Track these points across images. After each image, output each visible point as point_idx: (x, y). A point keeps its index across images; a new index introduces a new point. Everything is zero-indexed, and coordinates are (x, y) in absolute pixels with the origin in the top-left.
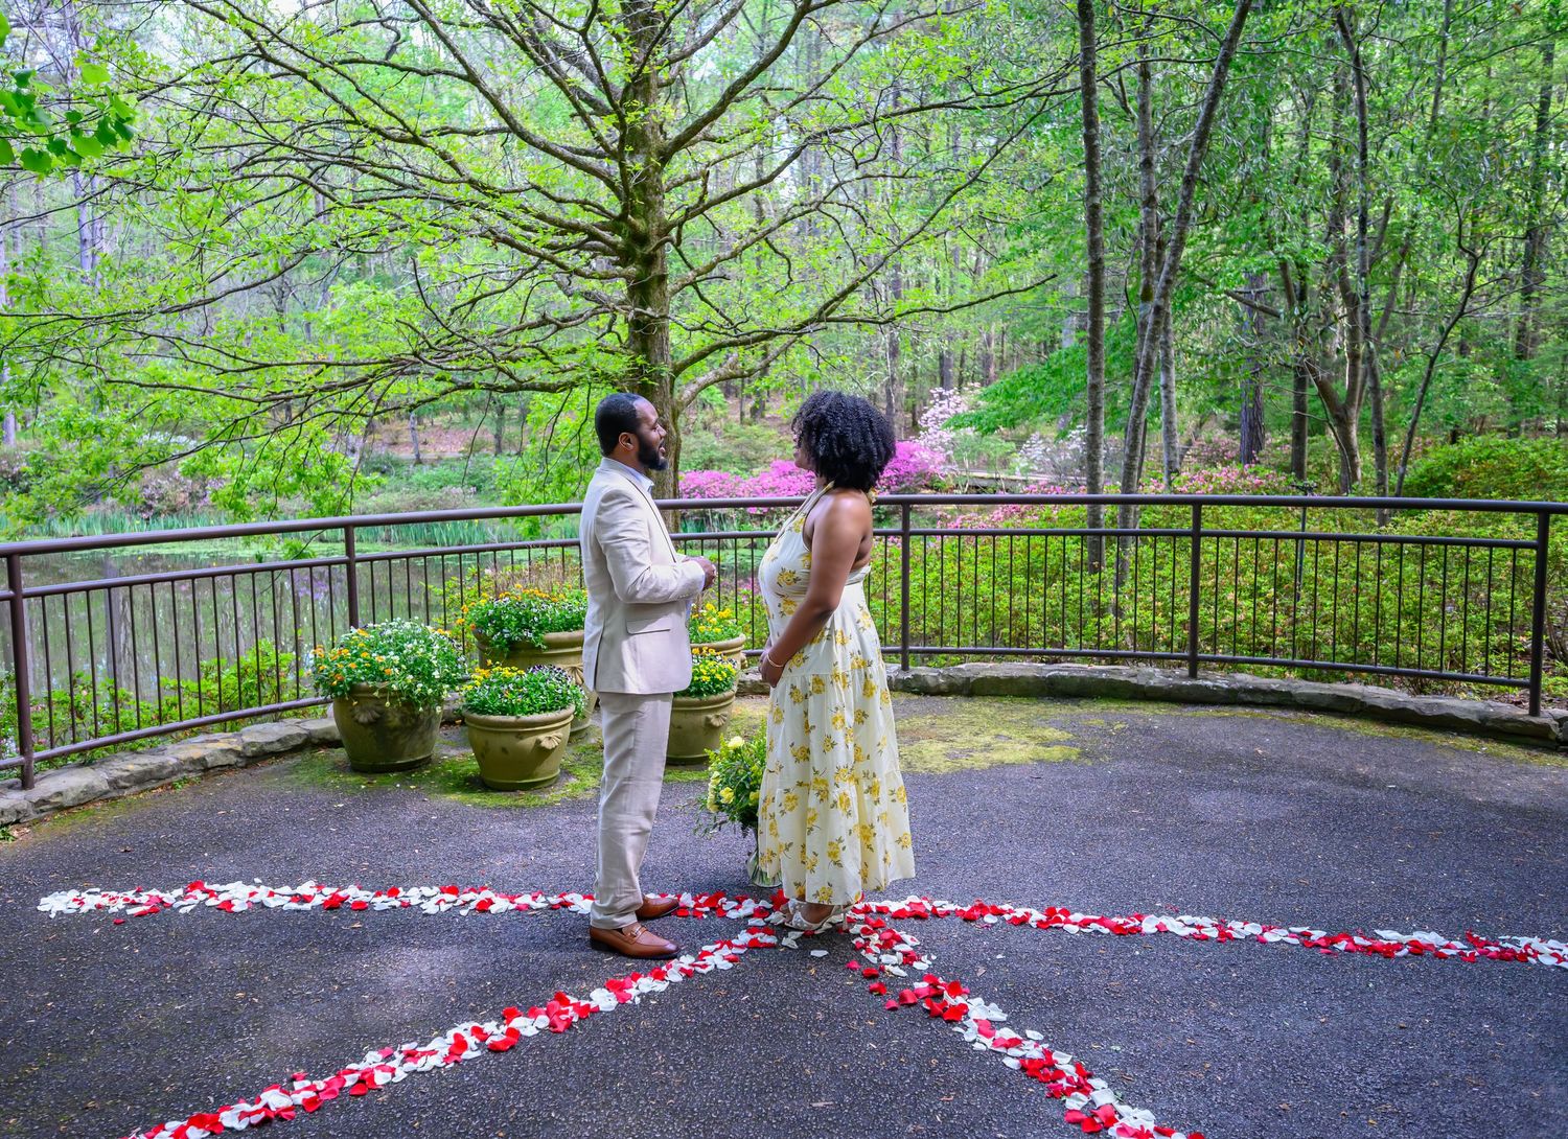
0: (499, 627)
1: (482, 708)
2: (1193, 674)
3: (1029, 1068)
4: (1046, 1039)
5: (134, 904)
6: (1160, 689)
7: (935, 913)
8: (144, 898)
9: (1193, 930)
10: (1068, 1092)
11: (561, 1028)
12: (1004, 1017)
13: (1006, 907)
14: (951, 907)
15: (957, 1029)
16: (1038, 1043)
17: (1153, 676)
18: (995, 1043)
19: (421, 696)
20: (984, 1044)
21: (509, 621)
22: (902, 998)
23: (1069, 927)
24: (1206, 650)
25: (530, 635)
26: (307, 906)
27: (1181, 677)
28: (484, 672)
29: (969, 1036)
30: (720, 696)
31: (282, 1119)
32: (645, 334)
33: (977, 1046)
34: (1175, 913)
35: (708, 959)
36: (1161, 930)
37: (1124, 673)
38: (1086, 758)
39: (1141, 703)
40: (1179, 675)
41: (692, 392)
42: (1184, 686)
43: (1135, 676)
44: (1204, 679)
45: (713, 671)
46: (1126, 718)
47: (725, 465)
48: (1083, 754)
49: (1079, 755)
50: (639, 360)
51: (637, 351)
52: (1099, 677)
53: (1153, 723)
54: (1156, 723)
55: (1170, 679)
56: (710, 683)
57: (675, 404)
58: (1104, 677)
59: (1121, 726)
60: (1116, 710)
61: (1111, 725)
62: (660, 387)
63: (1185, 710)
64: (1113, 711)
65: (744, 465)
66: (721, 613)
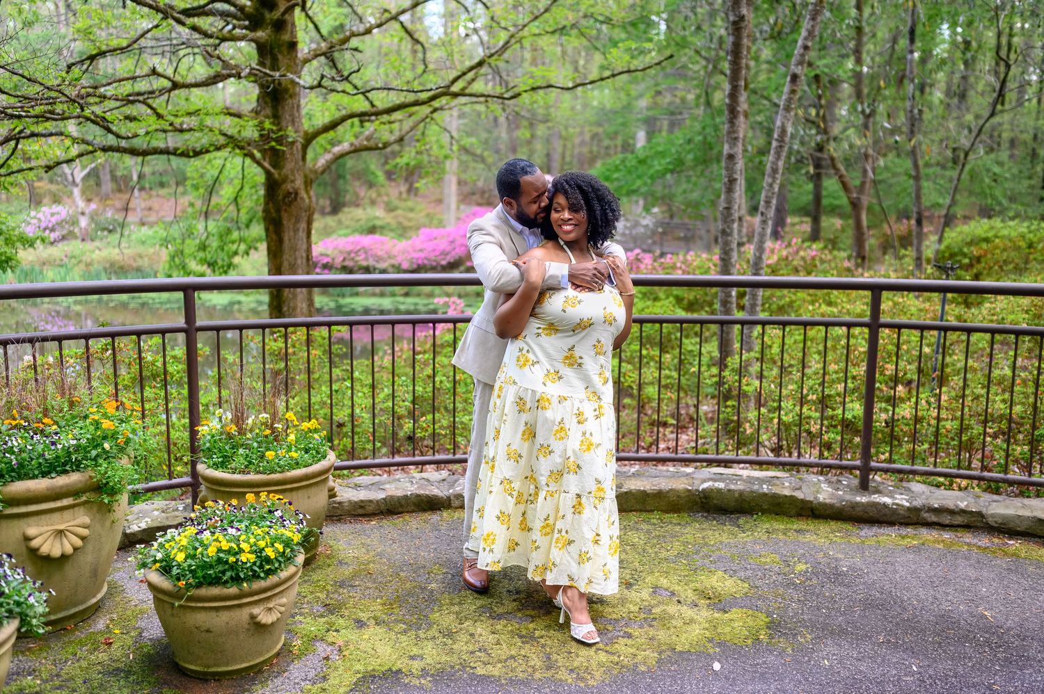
2: (864, 486)
27: (850, 492)
30: (273, 579)
32: (275, 101)
37: (787, 484)
38: (779, 636)
39: (810, 522)
40: (848, 486)
41: (327, 162)
42: (857, 503)
43: (800, 488)
44: (878, 491)
45: (262, 544)
46: (802, 551)
47: (385, 232)
48: (773, 626)
49: (768, 628)
50: (267, 125)
51: (267, 117)
52: (761, 491)
53: (837, 560)
54: (841, 560)
55: (841, 493)
56: (254, 563)
57: (307, 172)
58: (766, 490)
59: (801, 567)
60: (785, 534)
61: (789, 565)
62: (292, 154)
63: (863, 533)
64: (781, 537)
65: (399, 232)
66: (306, 425)
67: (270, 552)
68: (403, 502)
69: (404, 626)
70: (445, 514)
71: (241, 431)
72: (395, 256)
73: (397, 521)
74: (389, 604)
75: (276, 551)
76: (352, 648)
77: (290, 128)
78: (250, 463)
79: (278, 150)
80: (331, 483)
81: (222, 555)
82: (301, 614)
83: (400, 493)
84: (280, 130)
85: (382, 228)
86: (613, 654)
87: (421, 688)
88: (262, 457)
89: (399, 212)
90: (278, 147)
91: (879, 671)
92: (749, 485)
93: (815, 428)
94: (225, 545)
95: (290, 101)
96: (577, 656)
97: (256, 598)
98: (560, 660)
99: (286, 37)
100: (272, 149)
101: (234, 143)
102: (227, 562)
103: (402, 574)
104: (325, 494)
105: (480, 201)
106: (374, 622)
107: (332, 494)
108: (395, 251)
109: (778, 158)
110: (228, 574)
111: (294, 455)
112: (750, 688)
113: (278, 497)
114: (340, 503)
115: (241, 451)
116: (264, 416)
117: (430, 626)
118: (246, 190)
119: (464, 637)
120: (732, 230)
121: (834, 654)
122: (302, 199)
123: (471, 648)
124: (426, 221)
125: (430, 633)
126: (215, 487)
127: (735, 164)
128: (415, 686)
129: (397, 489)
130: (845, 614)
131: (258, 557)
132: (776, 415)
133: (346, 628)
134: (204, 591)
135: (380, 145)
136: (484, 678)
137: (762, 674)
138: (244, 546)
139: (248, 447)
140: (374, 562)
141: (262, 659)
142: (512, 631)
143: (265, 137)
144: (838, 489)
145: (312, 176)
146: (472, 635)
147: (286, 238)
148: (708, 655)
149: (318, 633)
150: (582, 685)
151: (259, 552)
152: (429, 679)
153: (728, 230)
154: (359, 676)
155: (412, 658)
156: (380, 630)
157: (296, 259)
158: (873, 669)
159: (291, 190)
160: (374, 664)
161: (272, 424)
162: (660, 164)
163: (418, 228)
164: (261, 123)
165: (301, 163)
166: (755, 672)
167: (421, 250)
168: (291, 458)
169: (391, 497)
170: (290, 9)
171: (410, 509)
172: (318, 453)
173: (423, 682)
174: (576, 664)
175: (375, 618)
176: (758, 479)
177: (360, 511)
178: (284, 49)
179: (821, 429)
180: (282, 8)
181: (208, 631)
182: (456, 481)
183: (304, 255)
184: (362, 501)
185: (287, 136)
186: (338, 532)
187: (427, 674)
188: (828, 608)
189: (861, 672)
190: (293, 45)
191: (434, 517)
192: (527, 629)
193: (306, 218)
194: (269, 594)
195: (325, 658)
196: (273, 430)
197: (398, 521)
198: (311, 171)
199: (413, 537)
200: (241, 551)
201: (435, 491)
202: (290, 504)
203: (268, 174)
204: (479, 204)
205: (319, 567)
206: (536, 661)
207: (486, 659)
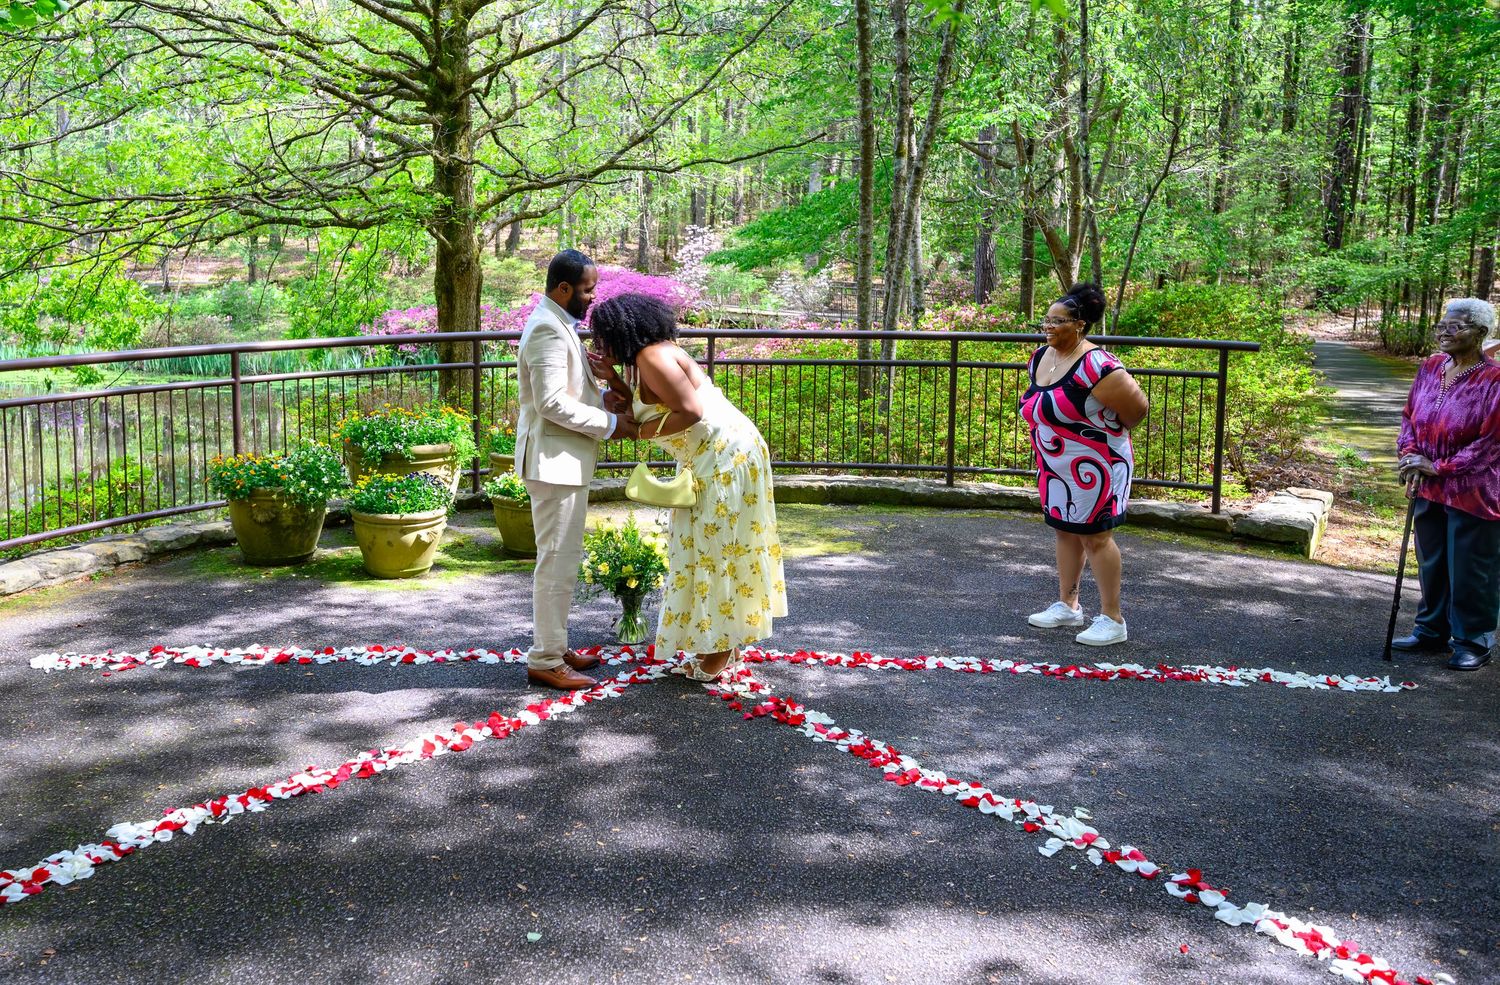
0: (372, 441)
1: (370, 508)
2: (950, 483)
3: (853, 750)
4: (865, 734)
5: (112, 662)
6: (924, 495)
7: (769, 658)
8: (118, 657)
9: (963, 666)
10: (885, 763)
11: (501, 734)
12: (833, 722)
13: (821, 653)
14: (781, 654)
15: (799, 730)
16: (859, 737)
17: (917, 484)
18: (828, 737)
19: (313, 499)
20: (821, 738)
21: (382, 435)
22: (755, 712)
23: (871, 666)
24: (959, 463)
25: (401, 447)
26: (261, 662)
27: (940, 485)
28: (366, 478)
29: (809, 733)
31: (314, 792)
32: (450, 177)
33: (815, 739)
34: (950, 655)
35: (601, 691)
36: (940, 666)
37: (893, 483)
39: (908, 507)
42: (943, 494)
43: (903, 485)
44: (959, 487)
48: (865, 547)
49: (862, 547)
52: (873, 487)
53: (919, 522)
55: (932, 488)
59: (893, 526)
61: (885, 525)
62: (465, 226)
64: (885, 514)
77: (464, 202)
90: (457, 222)
95: (464, 176)
99: (462, 117)
122: (474, 267)
144: (930, 485)
159: (464, 261)
170: (465, 95)
180: (459, 94)
183: (474, 322)
190: (467, 124)
203: (442, 245)
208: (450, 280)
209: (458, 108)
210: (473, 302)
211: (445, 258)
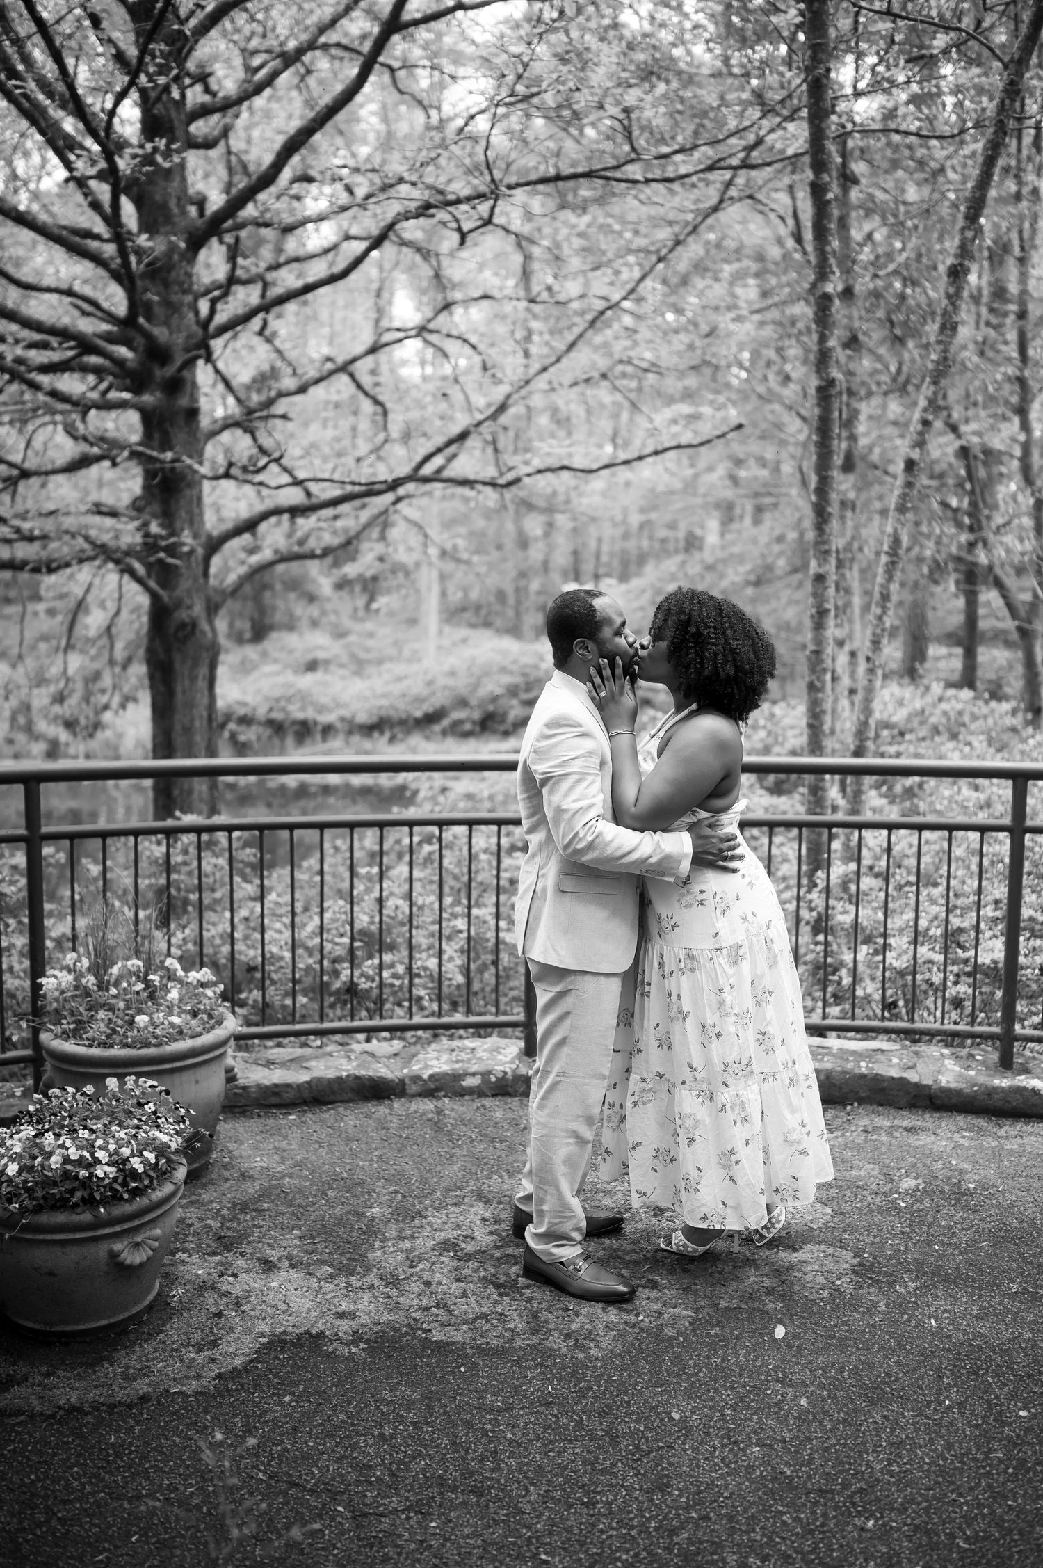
2: (1005, 1067)
6: (958, 1092)
17: (942, 1068)
27: (986, 1072)
30: (141, 1202)
37: (895, 1061)
38: (870, 1286)
39: (927, 1116)
40: (983, 1063)
41: (240, 577)
42: (996, 1090)
43: (914, 1067)
44: (1026, 1071)
45: (126, 1152)
46: (911, 1160)
47: (332, 668)
48: (863, 1272)
49: (854, 1272)
50: (155, 528)
51: (155, 516)
52: (857, 1071)
53: (961, 1172)
54: (967, 1172)
55: (972, 1073)
56: (115, 1179)
57: (211, 593)
58: (864, 1070)
59: (908, 1184)
60: (890, 1134)
61: (891, 1181)
62: (189, 567)
63: (1002, 1132)
64: (884, 1138)
65: (353, 667)
66: (194, 976)
67: (137, 1164)
68: (336, 1087)
69: (330, 1270)
70: (396, 1105)
71: (102, 985)
72: (346, 706)
73: (326, 1115)
74: (309, 1237)
75: (145, 1162)
76: (254, 1299)
77: (186, 532)
78: (114, 1031)
79: (169, 565)
80: (229, 1061)
81: (69, 1167)
82: (184, 1250)
83: (331, 1074)
84: (172, 534)
85: (327, 662)
86: (629, 1312)
87: (351, 1358)
88: (131, 1023)
89: (352, 638)
90: (170, 560)
91: (1006, 1335)
92: (840, 1062)
93: (937, 978)
94: (74, 1153)
95: (187, 492)
96: (577, 1314)
97: (117, 1228)
98: (552, 1319)
99: (183, 402)
100: (160, 561)
101: (104, 553)
102: (76, 1177)
103: (331, 1194)
104: (222, 1075)
105: (474, 620)
106: (287, 1263)
107: (231, 1077)
108: (345, 697)
109: (890, 579)
110: (79, 1194)
111: (176, 1020)
112: (821, 1359)
113: (150, 1082)
114: (244, 1088)
115: (101, 1014)
116: (135, 963)
117: (367, 1268)
118: (124, 614)
119: (416, 1287)
120: (823, 683)
121: (945, 1311)
122: (203, 633)
123: (425, 1302)
124: (392, 651)
125: (368, 1280)
126: (64, 1066)
127: (826, 588)
128: (342, 1355)
129: (327, 1068)
130: (966, 1252)
131: (119, 1170)
132: (880, 958)
133: (247, 1271)
134: (45, 1218)
135: (318, 552)
136: (442, 1348)
137: (841, 1340)
138: (100, 1154)
139: (112, 1009)
140: (291, 1176)
141: (127, 1315)
142: (485, 1278)
143: (151, 544)
144: (968, 1068)
145: (218, 598)
146: (427, 1283)
147: (179, 689)
148: (766, 1312)
149: (207, 1278)
150: (581, 1356)
151: (119, 1162)
152: (362, 1346)
153: (818, 684)
154: (263, 1340)
155: (341, 1316)
156: (296, 1275)
157: (192, 720)
158: (998, 1331)
159: (187, 620)
160: (286, 1324)
161: (147, 974)
162: (736, 573)
163: (380, 662)
164: (146, 524)
165: (201, 581)
166: (831, 1337)
167: (384, 696)
168: (172, 1024)
169: (319, 1079)
170: (190, 363)
171: (345, 1097)
172: (210, 1016)
173: (354, 1350)
174: (575, 1326)
175: (290, 1258)
176: (854, 1053)
177: (274, 1100)
178: (181, 421)
179: (945, 979)
180: (178, 362)
181: (51, 1274)
182: (414, 1056)
183: (205, 714)
184: (276, 1085)
185: (184, 544)
186: (241, 1130)
187: (361, 1340)
188: (942, 1243)
189: (981, 1335)
190: (193, 413)
191: (381, 1110)
192: (508, 1275)
193: (207, 661)
194: (136, 1222)
195: (215, 1315)
196: (148, 984)
197: (328, 1115)
198: (216, 590)
199: (349, 1139)
200: (97, 1161)
201: (383, 1071)
202: (168, 1093)
203: (154, 597)
204: (473, 626)
205: (212, 1182)
206: (518, 1322)
207: (445, 1319)
208: (168, 650)
209: (178, 385)
210: (202, 684)
211: (160, 615)
